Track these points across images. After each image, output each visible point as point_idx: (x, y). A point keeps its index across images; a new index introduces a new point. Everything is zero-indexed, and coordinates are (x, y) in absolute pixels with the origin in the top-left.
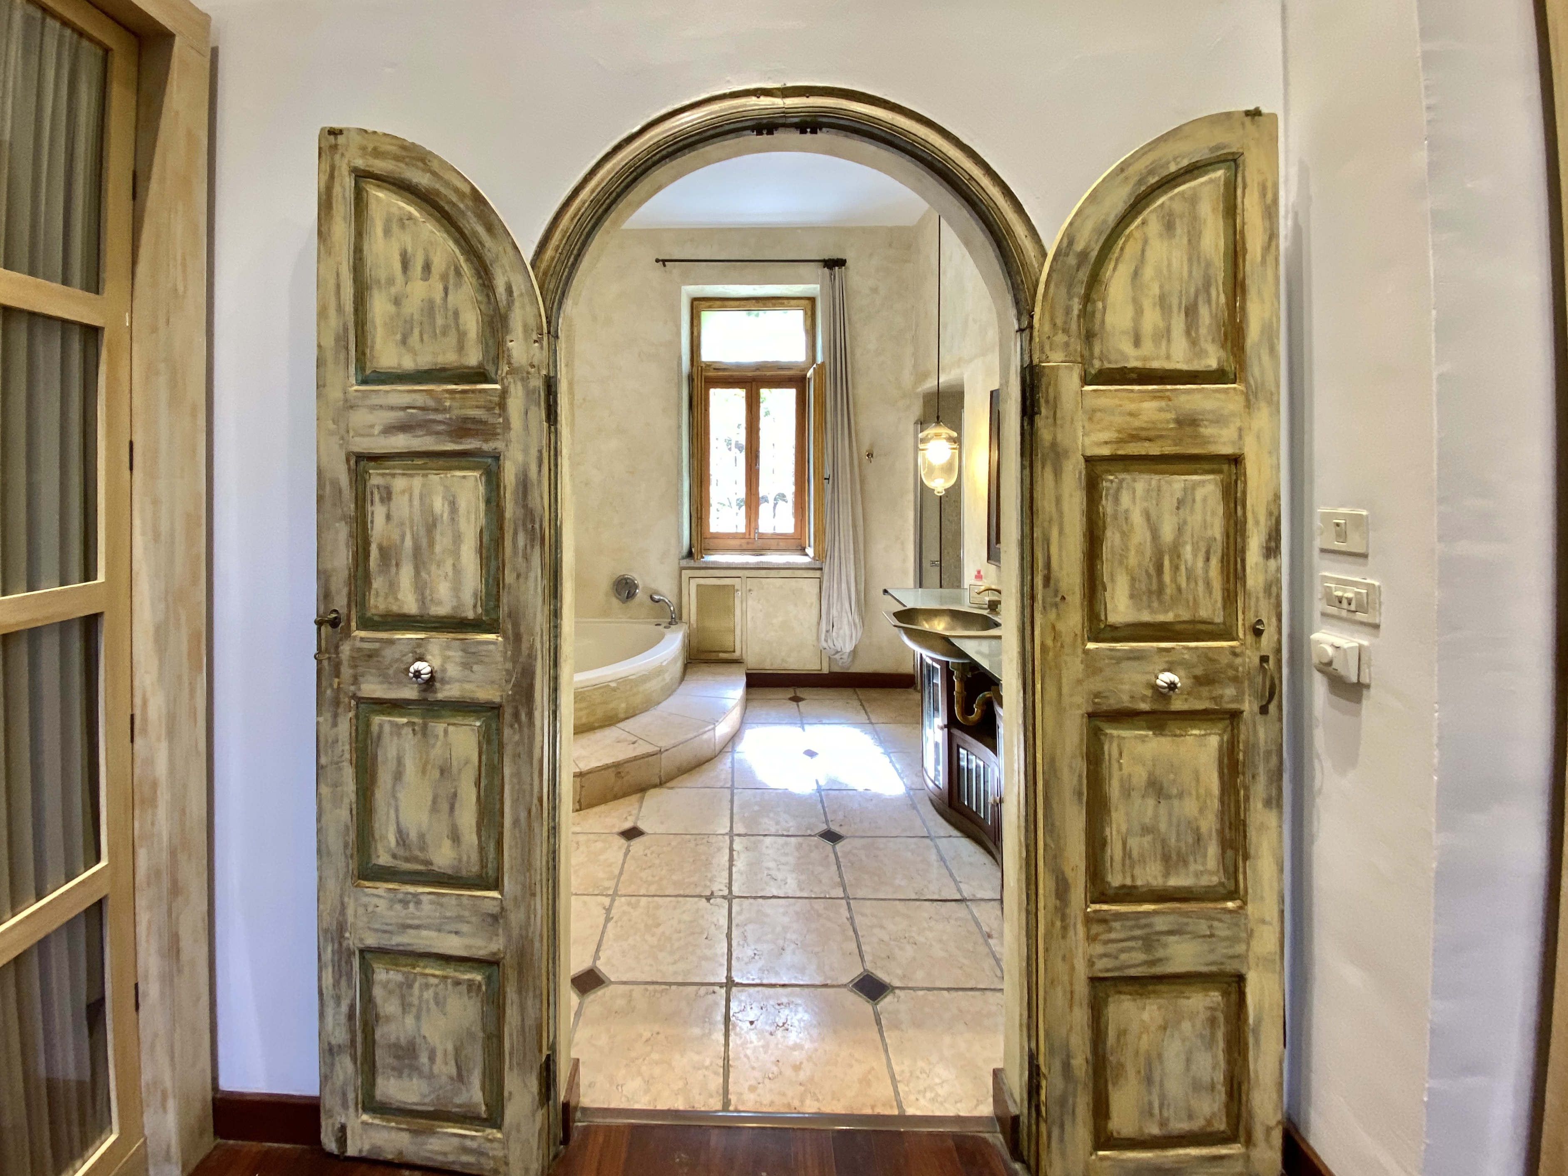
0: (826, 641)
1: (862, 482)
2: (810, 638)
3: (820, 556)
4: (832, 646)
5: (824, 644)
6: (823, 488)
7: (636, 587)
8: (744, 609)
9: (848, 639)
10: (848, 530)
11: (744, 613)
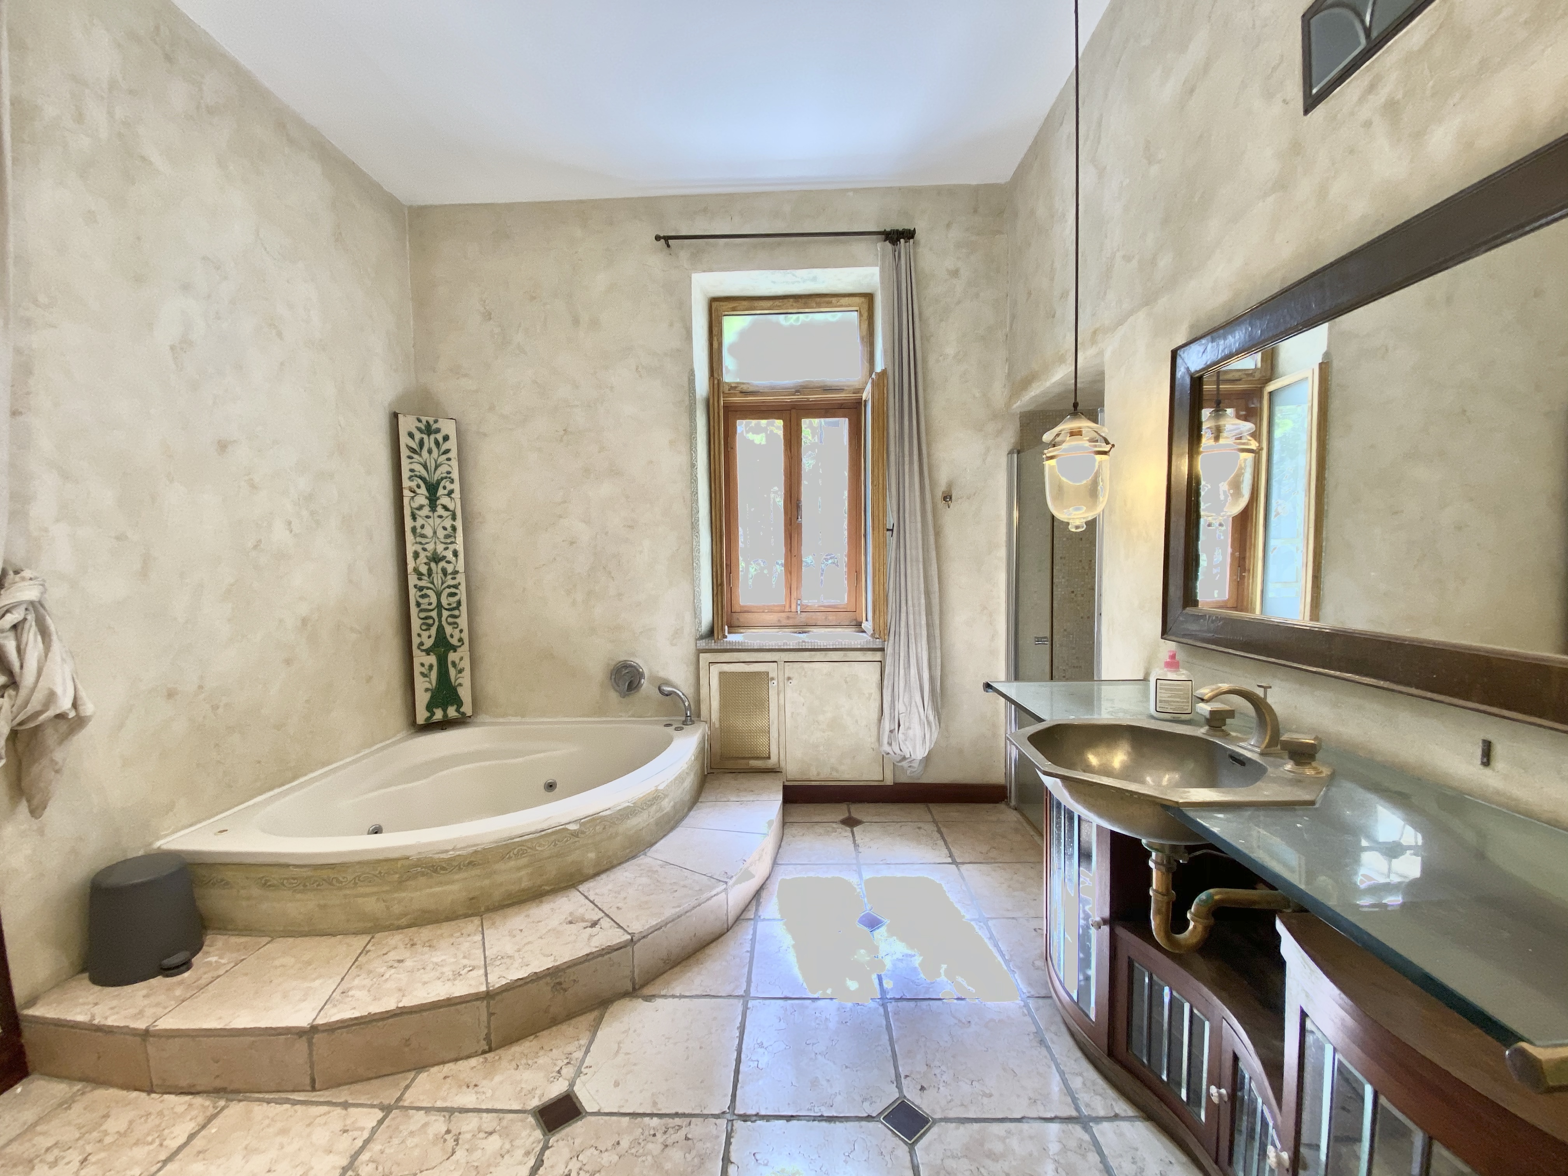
0: (890, 744)
1: (937, 534)
2: (870, 740)
3: (882, 632)
4: (898, 751)
5: (886, 748)
6: (885, 542)
7: (641, 675)
8: (782, 702)
9: (919, 742)
10: (919, 599)
11: (782, 708)
